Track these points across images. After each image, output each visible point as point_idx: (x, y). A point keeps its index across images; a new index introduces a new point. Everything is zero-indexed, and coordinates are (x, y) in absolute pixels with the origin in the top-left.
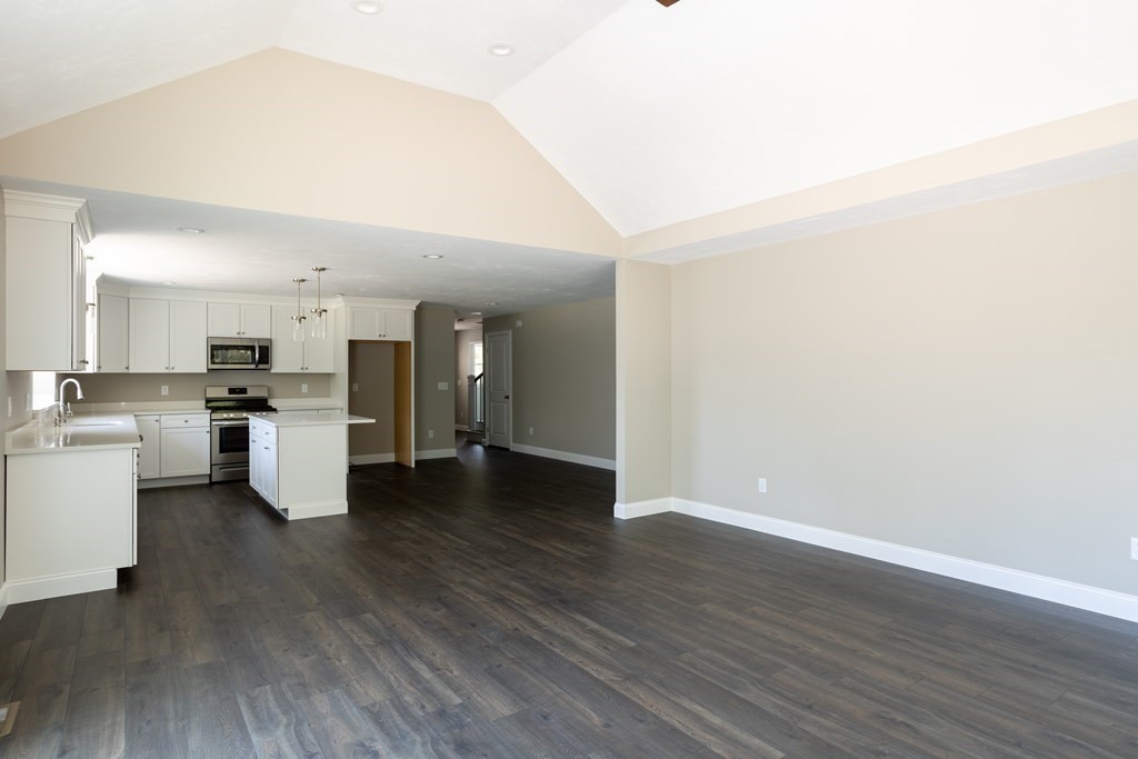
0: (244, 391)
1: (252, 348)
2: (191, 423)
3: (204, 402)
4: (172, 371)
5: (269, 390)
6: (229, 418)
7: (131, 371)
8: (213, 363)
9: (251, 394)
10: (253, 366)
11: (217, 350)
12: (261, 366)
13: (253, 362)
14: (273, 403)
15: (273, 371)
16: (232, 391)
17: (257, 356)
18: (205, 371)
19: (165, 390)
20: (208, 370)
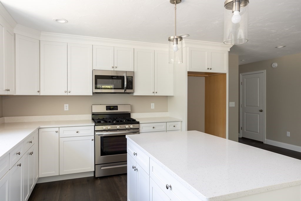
0: (116, 108)
1: (122, 78)
2: (81, 133)
3: (91, 115)
4: (69, 94)
5: (132, 107)
6: (108, 130)
7: (42, 94)
8: (96, 88)
9: (121, 110)
10: (123, 91)
11: (99, 79)
12: (128, 91)
13: (123, 88)
14: (134, 116)
15: (135, 94)
16: (108, 108)
17: (125, 83)
18: (92, 94)
19: (66, 107)
20: (93, 93)
